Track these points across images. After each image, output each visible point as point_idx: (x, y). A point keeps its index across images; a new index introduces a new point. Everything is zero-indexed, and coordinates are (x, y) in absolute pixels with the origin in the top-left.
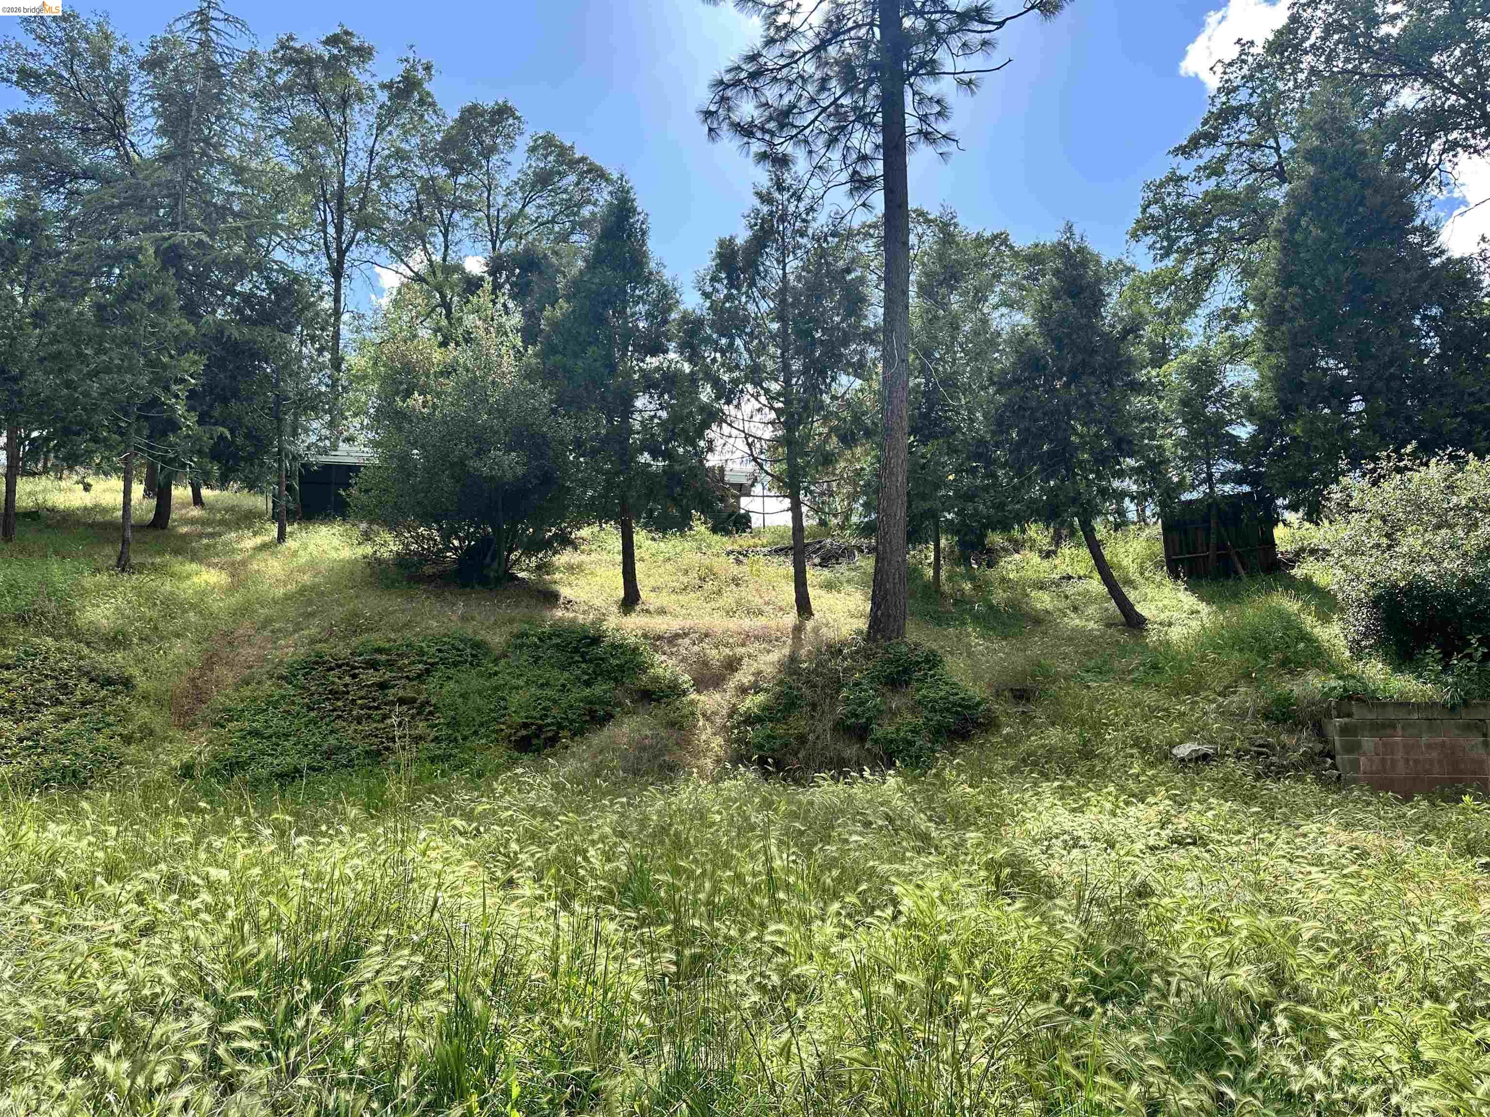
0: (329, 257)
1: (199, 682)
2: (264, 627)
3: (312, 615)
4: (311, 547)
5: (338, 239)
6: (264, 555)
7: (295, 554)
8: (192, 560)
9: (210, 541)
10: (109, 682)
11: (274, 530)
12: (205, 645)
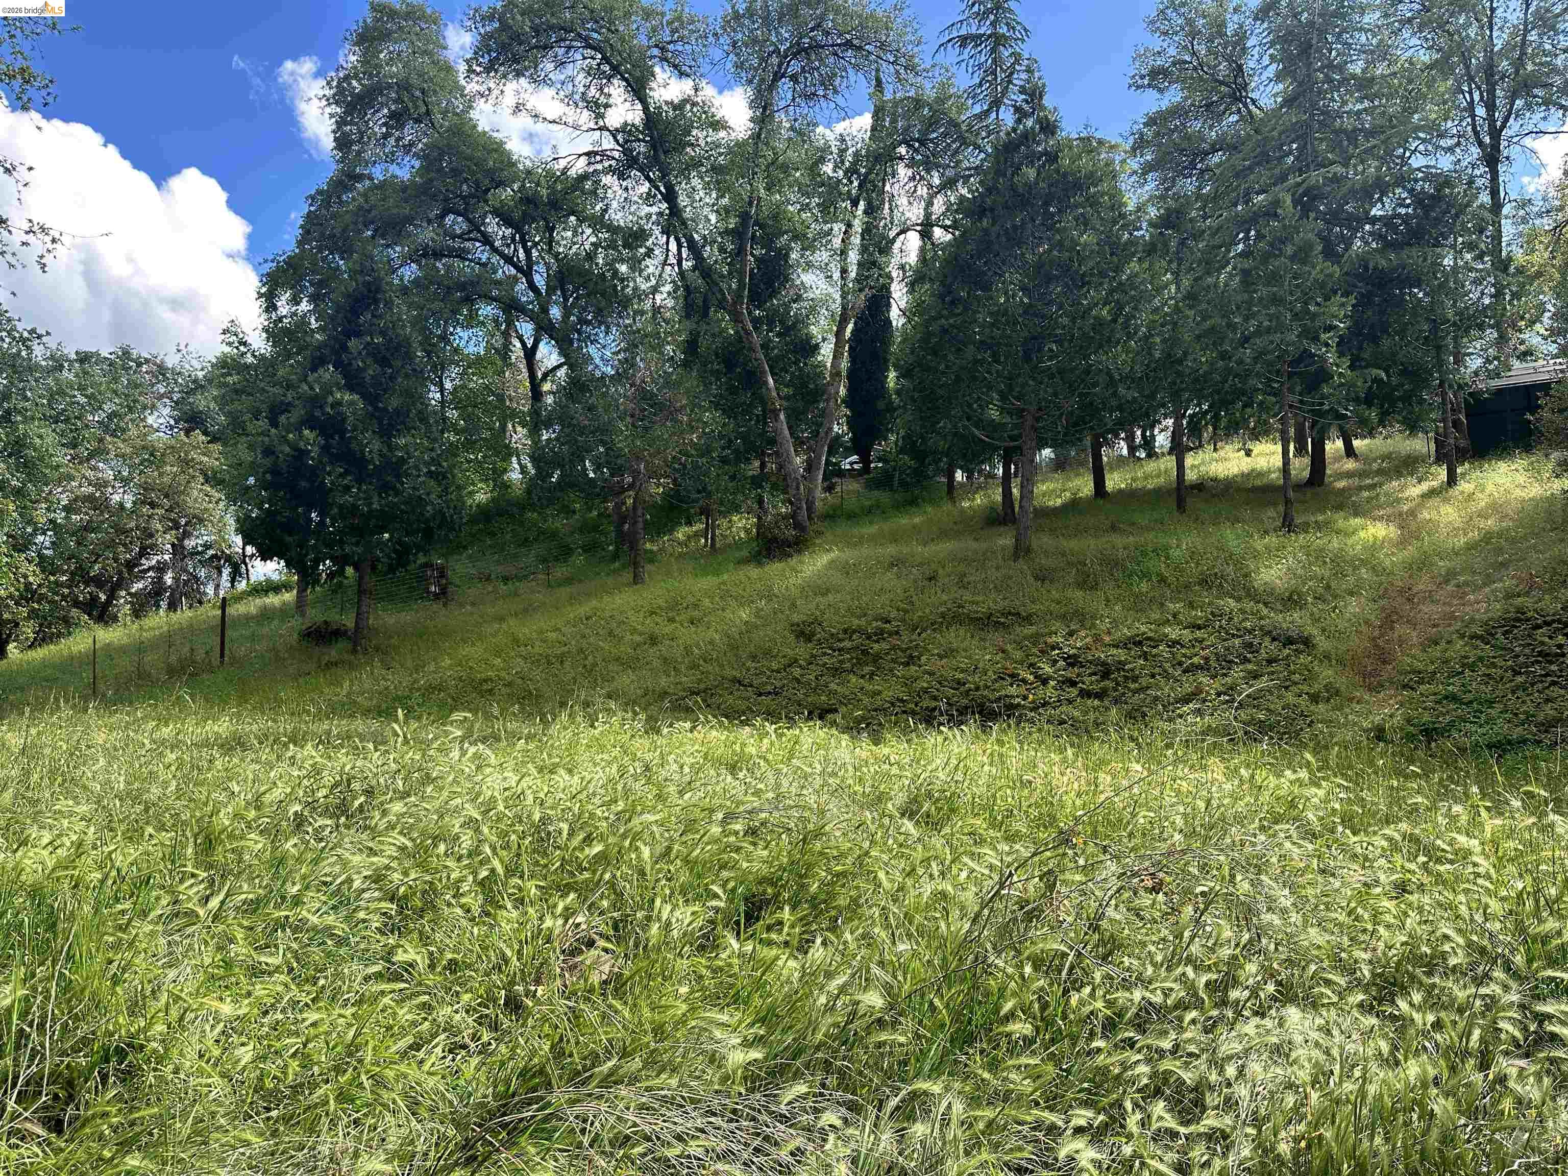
0: (1480, 144)
1: (1380, 642)
2: (1447, 582)
3: (1504, 565)
4: (1490, 488)
5: (1491, 119)
6: (1435, 501)
7: (1470, 497)
8: (1356, 515)
9: (1373, 494)
10: (1289, 641)
11: (1442, 473)
12: (1382, 603)
